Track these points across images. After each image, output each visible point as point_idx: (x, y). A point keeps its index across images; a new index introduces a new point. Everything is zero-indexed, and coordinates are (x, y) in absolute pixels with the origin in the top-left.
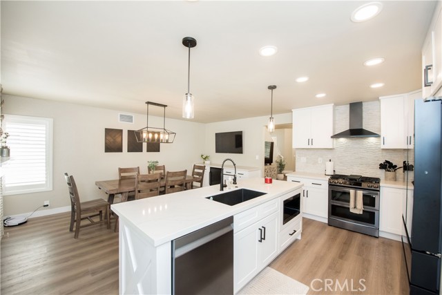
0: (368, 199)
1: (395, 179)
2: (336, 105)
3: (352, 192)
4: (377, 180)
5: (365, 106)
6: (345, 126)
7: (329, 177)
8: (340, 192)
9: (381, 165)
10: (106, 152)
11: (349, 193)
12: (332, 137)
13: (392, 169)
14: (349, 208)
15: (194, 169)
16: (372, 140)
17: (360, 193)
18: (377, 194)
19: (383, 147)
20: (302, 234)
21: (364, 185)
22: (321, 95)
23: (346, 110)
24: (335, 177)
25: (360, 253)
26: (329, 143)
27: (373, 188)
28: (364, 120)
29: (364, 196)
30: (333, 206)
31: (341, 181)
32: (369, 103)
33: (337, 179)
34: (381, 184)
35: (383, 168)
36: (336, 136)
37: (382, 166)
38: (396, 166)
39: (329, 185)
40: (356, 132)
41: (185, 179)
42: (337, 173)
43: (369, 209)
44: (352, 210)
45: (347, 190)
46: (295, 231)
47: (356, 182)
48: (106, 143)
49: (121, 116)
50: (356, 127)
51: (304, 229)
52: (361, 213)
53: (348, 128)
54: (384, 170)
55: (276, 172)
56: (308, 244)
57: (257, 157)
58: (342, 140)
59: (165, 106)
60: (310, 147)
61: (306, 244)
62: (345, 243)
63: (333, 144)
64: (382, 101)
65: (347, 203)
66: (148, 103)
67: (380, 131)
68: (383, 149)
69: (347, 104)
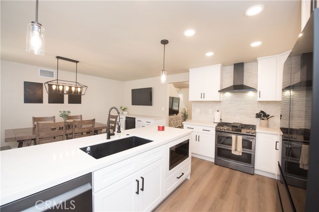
0: (246, 142)
1: (268, 126)
2: (224, 65)
3: (234, 137)
4: (253, 127)
5: (246, 67)
6: (230, 83)
7: (216, 125)
8: (224, 137)
9: (257, 114)
10: (25, 102)
11: (231, 138)
12: (219, 91)
13: (265, 118)
14: (231, 150)
15: (109, 118)
16: (250, 94)
17: (240, 138)
18: (254, 139)
19: (259, 99)
20: (191, 174)
21: (244, 131)
22: (210, 54)
23: (230, 70)
24: (221, 124)
25: (238, 192)
26: (217, 96)
27: (250, 134)
28: (244, 78)
29: (243, 140)
30: (218, 148)
31: (226, 128)
32: (249, 64)
33: (222, 126)
34: (257, 131)
35: (259, 117)
36: (223, 91)
37: (258, 116)
38: (269, 115)
39: (216, 131)
40: (239, 87)
41: (93, 126)
42: (223, 121)
43: (247, 151)
44: (233, 152)
45: (230, 135)
46: (183, 174)
47: (237, 128)
48: (25, 95)
49: (41, 70)
50: (238, 83)
51: (192, 170)
52: (241, 154)
53: (232, 85)
54: (259, 119)
55: (181, 121)
56: (196, 183)
57: (163, 109)
58: (228, 94)
59: (77, 62)
60: (203, 100)
61: (193, 184)
62: (226, 182)
63: (220, 98)
64: (259, 61)
65: (230, 146)
66: (58, 57)
67: (257, 87)
68: (259, 101)
69: (232, 65)
